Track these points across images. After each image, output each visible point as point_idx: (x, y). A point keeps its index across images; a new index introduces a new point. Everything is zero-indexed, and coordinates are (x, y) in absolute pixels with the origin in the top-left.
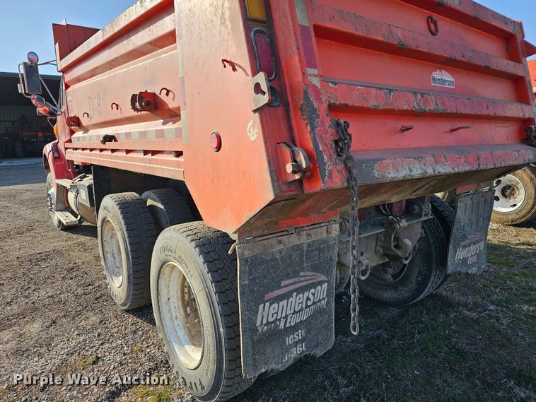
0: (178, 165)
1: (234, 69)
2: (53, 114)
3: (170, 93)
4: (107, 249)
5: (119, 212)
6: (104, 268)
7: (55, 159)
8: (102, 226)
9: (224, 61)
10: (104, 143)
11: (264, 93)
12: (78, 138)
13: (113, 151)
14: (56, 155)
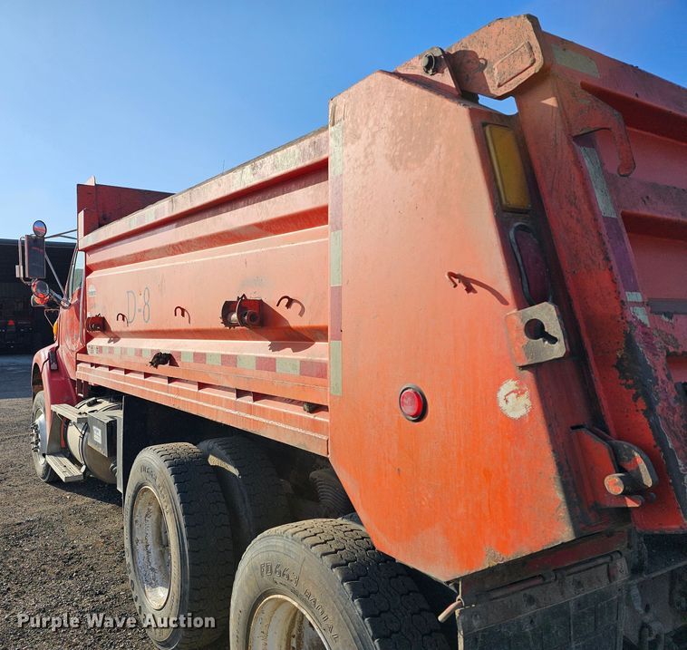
0: (316, 426)
1: (469, 289)
2: (54, 305)
3: (294, 304)
4: (137, 536)
5: (171, 479)
6: (132, 568)
7: (51, 371)
8: (134, 498)
9: (451, 275)
10: (156, 367)
11: (553, 340)
12: (100, 349)
13: (171, 380)
14: (54, 366)
